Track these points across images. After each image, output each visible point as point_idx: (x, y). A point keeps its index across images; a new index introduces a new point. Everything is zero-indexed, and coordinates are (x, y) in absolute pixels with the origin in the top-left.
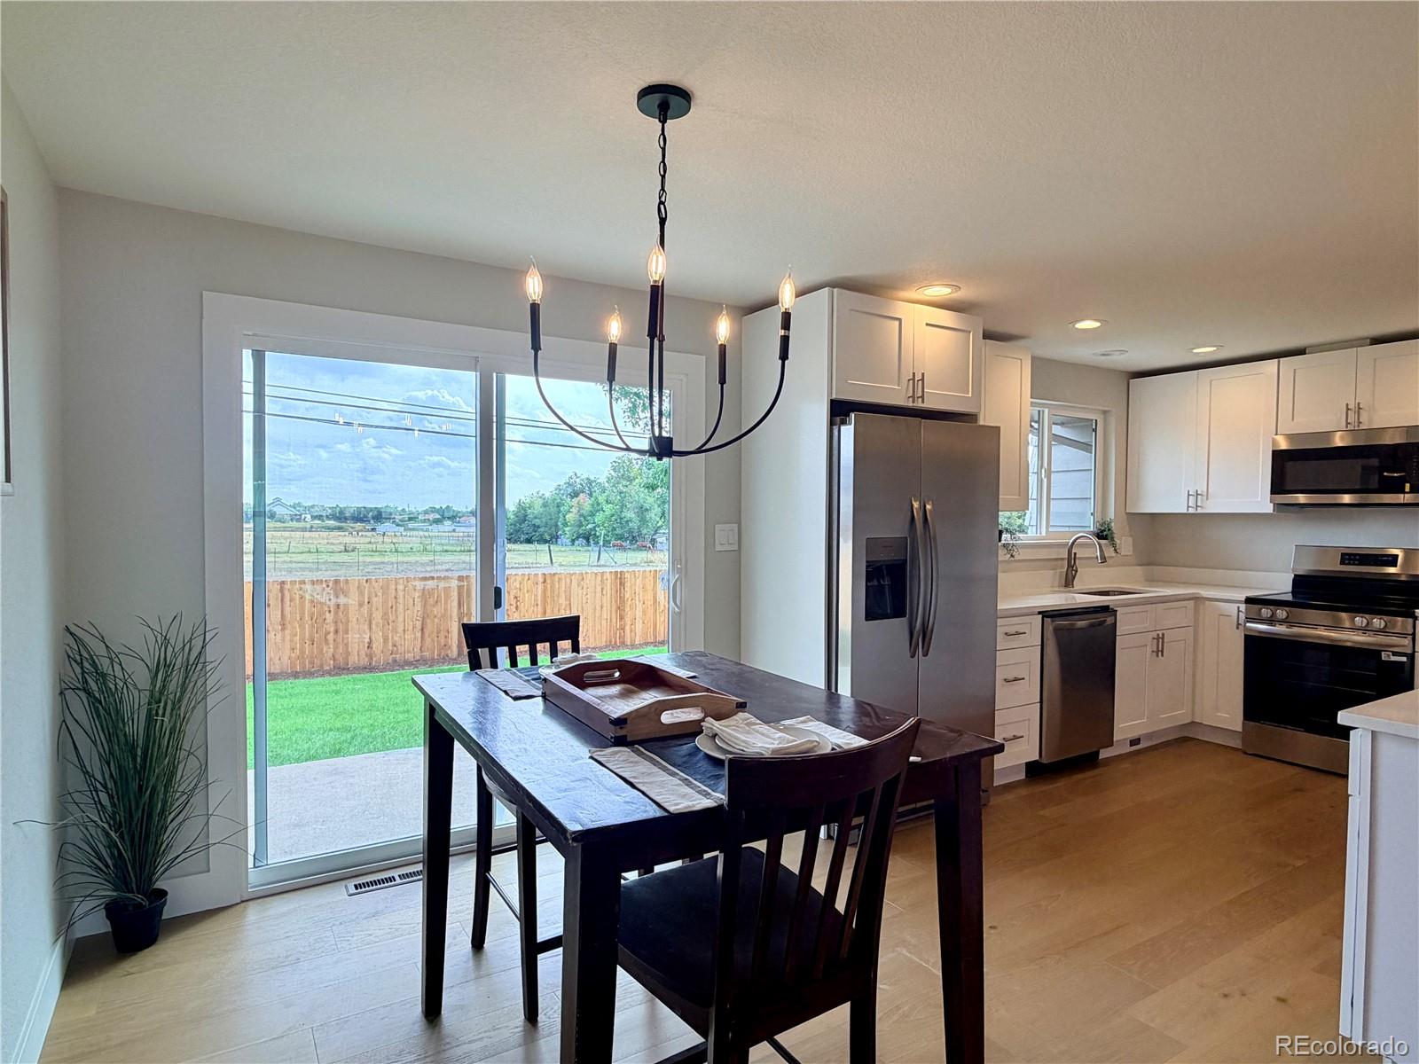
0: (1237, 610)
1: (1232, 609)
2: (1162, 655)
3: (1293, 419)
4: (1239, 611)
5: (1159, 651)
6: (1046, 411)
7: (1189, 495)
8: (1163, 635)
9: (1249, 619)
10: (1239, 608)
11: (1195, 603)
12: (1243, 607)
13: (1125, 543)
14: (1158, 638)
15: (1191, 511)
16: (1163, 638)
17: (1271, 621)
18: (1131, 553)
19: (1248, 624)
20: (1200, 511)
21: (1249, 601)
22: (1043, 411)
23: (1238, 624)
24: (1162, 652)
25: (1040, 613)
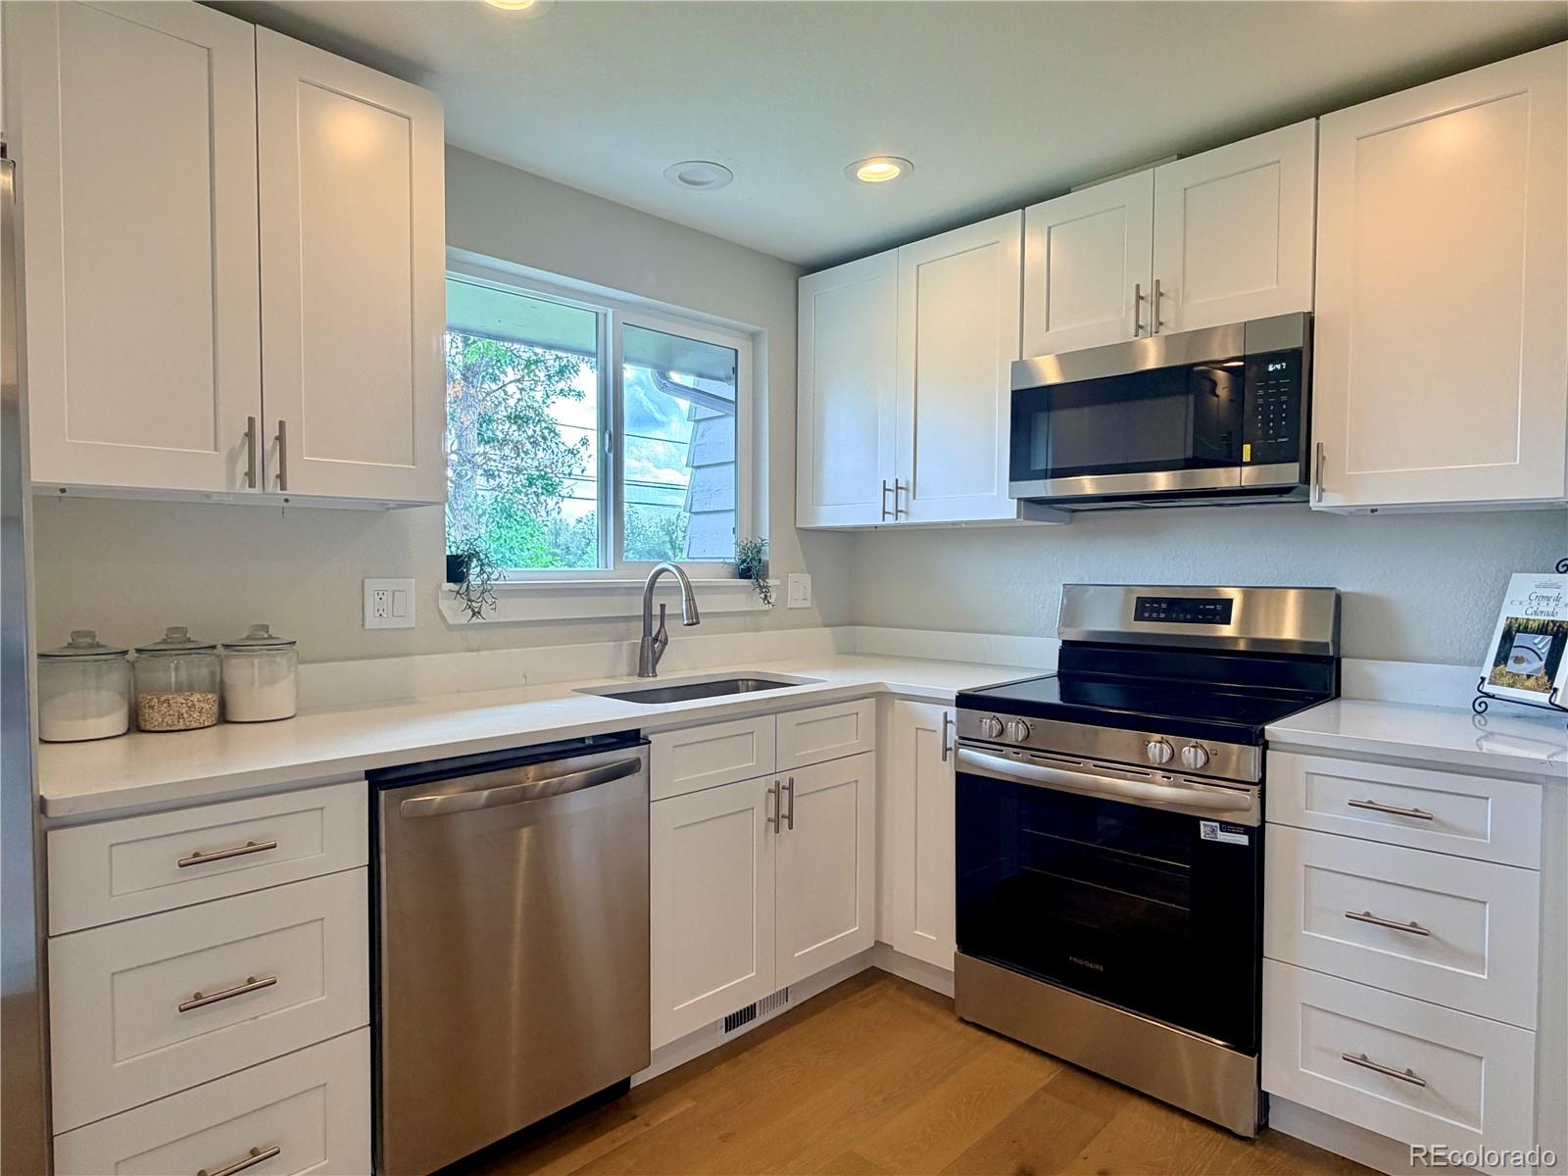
0: (940, 717)
1: (934, 715)
2: (791, 827)
3: (1048, 330)
4: (946, 722)
5: (782, 818)
6: (610, 312)
7: (885, 490)
8: (791, 781)
9: (965, 740)
10: (946, 714)
11: (877, 701)
12: (952, 712)
13: (792, 585)
14: (777, 791)
15: (890, 520)
16: (790, 788)
17: (997, 745)
18: (808, 604)
19: (963, 751)
20: (903, 519)
21: (965, 701)
22: (605, 315)
23: (946, 749)
24: (790, 817)
25: (370, 775)
